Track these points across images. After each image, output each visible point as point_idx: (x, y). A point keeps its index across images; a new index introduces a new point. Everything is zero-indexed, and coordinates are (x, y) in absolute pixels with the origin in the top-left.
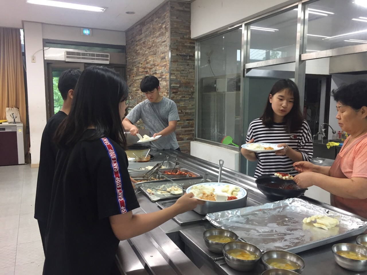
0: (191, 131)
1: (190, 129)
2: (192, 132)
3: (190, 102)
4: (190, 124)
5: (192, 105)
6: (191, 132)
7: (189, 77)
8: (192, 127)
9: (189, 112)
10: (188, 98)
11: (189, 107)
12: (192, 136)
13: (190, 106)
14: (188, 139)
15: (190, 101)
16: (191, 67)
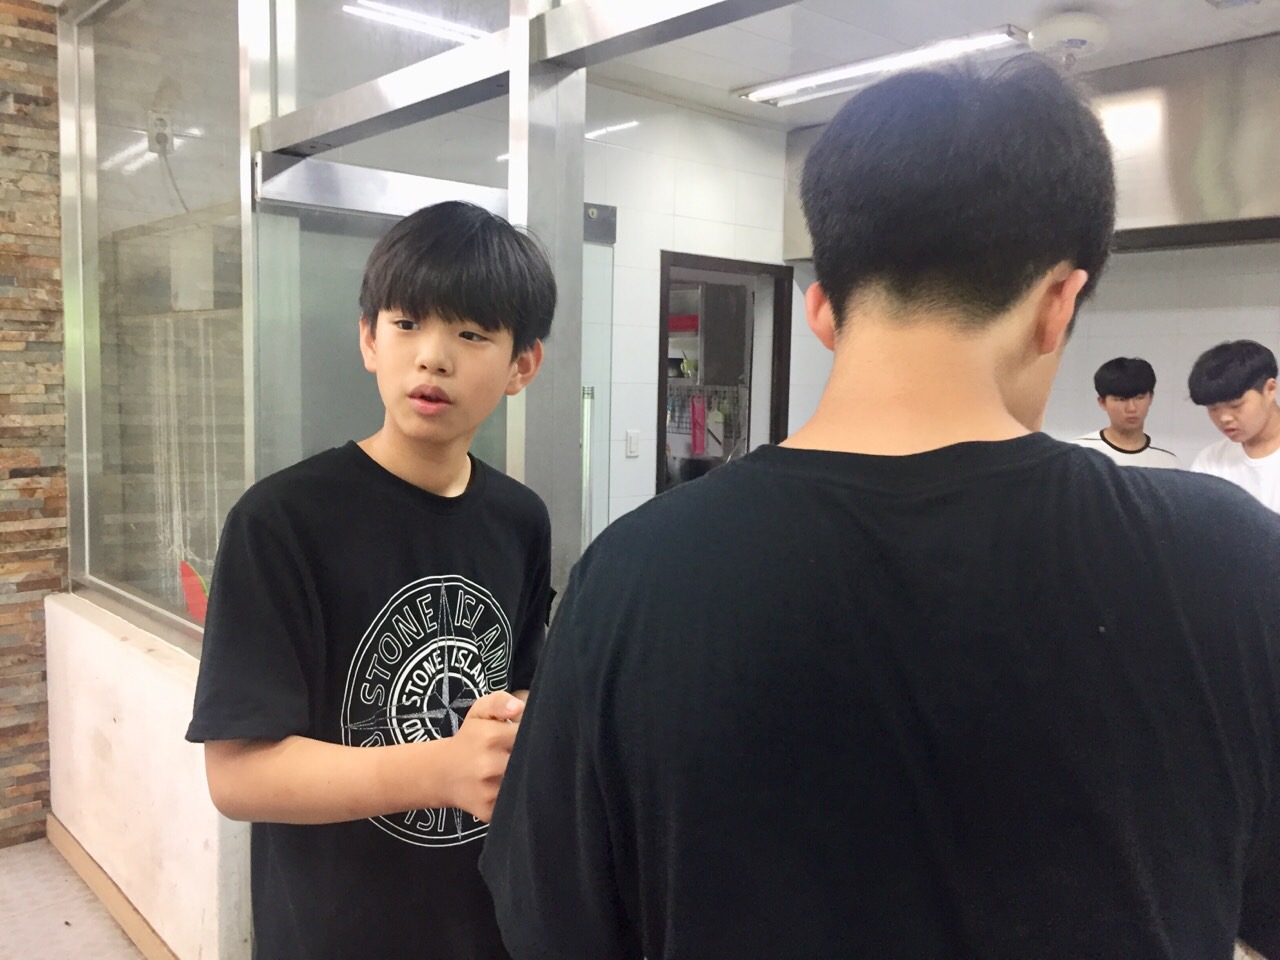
0: (48, 534)
1: (40, 523)
2: (54, 545)
3: (31, 369)
4: (39, 495)
5: (48, 388)
6: (43, 543)
7: (23, 221)
8: (56, 513)
9: (29, 422)
10: (21, 346)
11: (22, 399)
12: (52, 563)
13: (36, 393)
14: (23, 586)
15: (32, 364)
16: (33, 164)
